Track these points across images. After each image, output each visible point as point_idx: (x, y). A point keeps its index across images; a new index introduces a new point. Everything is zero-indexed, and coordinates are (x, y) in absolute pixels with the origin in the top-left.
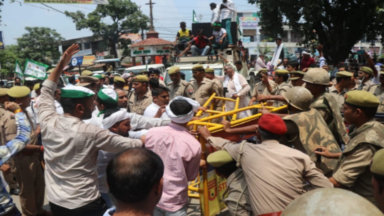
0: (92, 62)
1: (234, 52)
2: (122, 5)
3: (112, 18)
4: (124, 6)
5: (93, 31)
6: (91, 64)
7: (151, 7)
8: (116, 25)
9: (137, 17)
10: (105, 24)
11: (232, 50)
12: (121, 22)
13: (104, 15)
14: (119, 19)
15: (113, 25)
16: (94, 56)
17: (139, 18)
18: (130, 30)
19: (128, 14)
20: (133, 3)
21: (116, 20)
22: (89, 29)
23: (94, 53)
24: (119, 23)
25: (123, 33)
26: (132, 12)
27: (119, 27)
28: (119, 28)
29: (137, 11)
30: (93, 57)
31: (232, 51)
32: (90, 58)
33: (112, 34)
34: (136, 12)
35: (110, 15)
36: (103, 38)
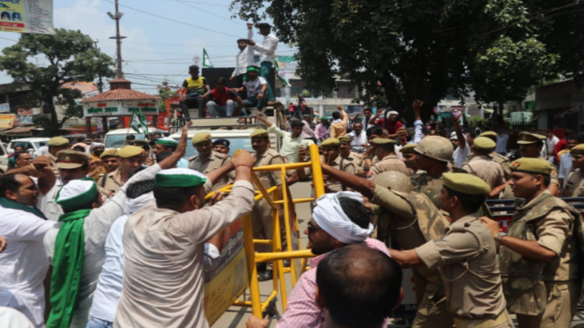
0: (10, 124)
2: (65, 37)
3: (48, 57)
4: (70, 39)
5: (14, 76)
6: (7, 126)
7: (119, 43)
8: (54, 69)
9: (91, 57)
10: (35, 66)
12: (63, 63)
13: (34, 51)
14: (61, 59)
15: (50, 67)
16: (13, 115)
17: (96, 59)
18: (79, 76)
19: (76, 51)
20: (85, 36)
21: (55, 60)
22: (5, 72)
23: (13, 110)
24: (60, 65)
25: (66, 81)
26: (83, 50)
27: (60, 70)
28: (60, 73)
29: (92, 48)
30: (12, 116)
32: (6, 118)
33: (48, 81)
34: (90, 50)
35: (45, 52)
36: (31, 87)
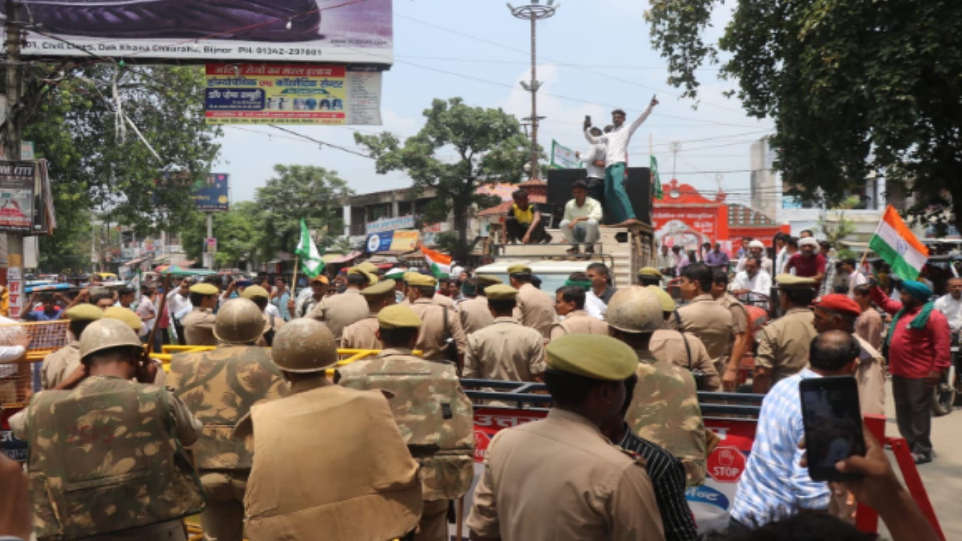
0: (412, 245)
1: (633, 237)
2: (480, 120)
3: (459, 149)
4: (486, 121)
5: (414, 177)
6: (409, 249)
7: (535, 127)
8: (467, 165)
9: (514, 147)
10: (438, 162)
11: (630, 231)
12: (478, 157)
13: (441, 140)
14: (475, 151)
15: (461, 164)
16: (417, 232)
17: (521, 149)
18: (499, 176)
19: (496, 140)
20: (509, 116)
21: (468, 153)
22: (407, 170)
23: (418, 226)
24: (475, 160)
25: (482, 184)
26: (506, 135)
27: (475, 167)
28: (475, 171)
29: (518, 132)
30: (414, 234)
31: (630, 235)
32: (407, 236)
33: (458, 184)
34: (515, 136)
35: (455, 142)
36: (437, 193)
